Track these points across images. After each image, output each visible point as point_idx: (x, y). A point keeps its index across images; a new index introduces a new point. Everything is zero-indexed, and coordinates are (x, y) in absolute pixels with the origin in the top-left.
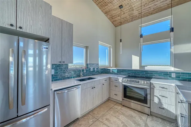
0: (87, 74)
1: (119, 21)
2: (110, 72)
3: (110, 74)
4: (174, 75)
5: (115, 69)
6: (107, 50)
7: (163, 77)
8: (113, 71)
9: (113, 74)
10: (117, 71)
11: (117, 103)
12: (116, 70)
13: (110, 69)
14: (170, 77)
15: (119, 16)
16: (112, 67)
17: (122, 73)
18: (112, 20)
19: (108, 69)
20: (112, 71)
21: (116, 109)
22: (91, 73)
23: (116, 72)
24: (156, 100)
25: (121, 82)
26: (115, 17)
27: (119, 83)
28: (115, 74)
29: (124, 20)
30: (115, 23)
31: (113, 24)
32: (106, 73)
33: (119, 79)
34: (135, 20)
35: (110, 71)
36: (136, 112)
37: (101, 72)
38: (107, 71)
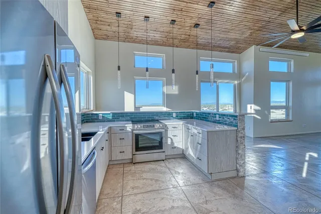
1: (105, 32)
2: (98, 119)
3: (97, 122)
4: (174, 115)
5: (109, 112)
7: (167, 118)
8: (105, 116)
9: (104, 121)
10: (113, 116)
11: (123, 164)
12: (111, 115)
13: (96, 114)
14: (172, 117)
15: (109, 25)
16: (92, 111)
17: (120, 118)
18: (94, 26)
19: (92, 114)
20: (103, 117)
21: (130, 170)
23: (111, 118)
24: (169, 142)
25: (130, 130)
26: (102, 23)
27: (127, 132)
28: (109, 121)
29: (114, 35)
30: (97, 32)
31: (93, 32)
32: (87, 122)
33: (126, 128)
34: (129, 42)
35: (98, 117)
36: (152, 163)
37: (82, 121)
38: (91, 117)
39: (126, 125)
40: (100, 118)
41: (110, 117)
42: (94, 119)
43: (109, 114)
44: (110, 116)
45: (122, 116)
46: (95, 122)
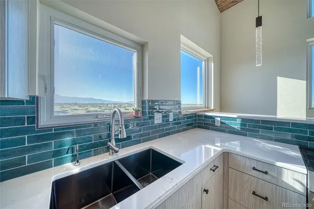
0: (141, 136)
2: (214, 125)
3: (212, 129)
5: (235, 116)
6: (199, 68)
8: (227, 122)
9: (224, 132)
10: (242, 125)
12: (239, 121)
13: (211, 117)
16: (212, 111)
17: (261, 132)
20: (222, 123)
22: (153, 133)
28: (233, 132)
32: (199, 127)
33: (280, 170)
35: (214, 122)
37: (187, 125)
38: (204, 120)
39: (279, 164)
40: (218, 124)
41: (237, 126)
42: (207, 124)
43: (234, 119)
44: (236, 124)
45: (267, 128)
46: (209, 129)
